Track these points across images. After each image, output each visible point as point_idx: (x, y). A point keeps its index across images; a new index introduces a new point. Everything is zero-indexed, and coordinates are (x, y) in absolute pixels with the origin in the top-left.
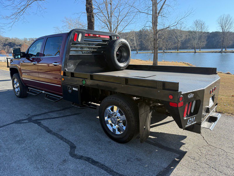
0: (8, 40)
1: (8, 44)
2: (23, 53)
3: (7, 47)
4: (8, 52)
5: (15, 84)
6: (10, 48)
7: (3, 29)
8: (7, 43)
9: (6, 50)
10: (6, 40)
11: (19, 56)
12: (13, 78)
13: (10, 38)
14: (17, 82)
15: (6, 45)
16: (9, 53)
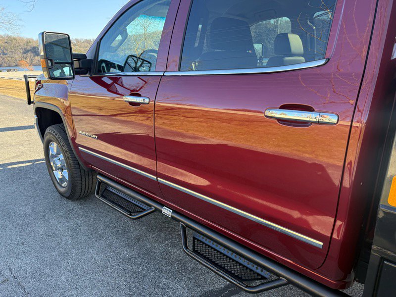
0: (30, 42)
1: (30, 50)
2: (81, 58)
3: (29, 54)
4: (31, 64)
5: (54, 156)
6: (34, 56)
7: (20, 20)
8: (29, 48)
9: (28, 60)
10: (28, 42)
11: (67, 70)
12: (46, 138)
13: (33, 41)
14: (58, 154)
15: (28, 51)
16: (33, 65)
